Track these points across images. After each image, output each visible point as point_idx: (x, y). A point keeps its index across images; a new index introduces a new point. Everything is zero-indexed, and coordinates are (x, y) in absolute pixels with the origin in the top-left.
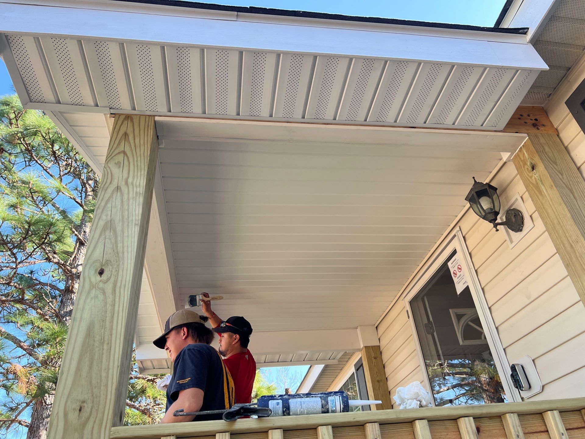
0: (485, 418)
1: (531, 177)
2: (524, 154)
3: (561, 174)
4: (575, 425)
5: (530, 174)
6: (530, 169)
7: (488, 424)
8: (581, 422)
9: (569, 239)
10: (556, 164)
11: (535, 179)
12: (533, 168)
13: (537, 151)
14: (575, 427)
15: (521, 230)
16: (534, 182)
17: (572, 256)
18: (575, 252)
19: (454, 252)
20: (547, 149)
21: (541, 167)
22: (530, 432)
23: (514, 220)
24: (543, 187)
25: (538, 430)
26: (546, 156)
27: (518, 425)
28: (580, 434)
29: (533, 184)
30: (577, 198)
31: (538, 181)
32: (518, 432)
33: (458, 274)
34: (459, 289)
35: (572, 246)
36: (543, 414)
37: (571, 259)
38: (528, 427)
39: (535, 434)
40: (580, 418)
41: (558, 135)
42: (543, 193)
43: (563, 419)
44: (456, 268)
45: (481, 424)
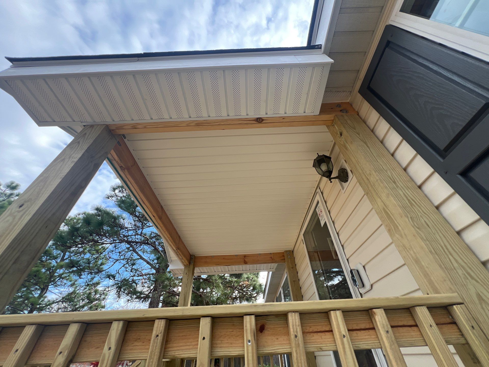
0: (272, 316)
1: (341, 141)
2: (336, 128)
3: (358, 134)
4: (363, 326)
5: (340, 139)
6: (340, 136)
7: (273, 322)
8: (369, 323)
9: (365, 174)
10: (355, 129)
11: (343, 141)
12: (341, 135)
13: (342, 123)
14: (363, 328)
15: (347, 181)
16: (343, 144)
17: (369, 186)
18: (370, 182)
19: (318, 202)
20: (349, 122)
21: (345, 132)
22: (314, 331)
23: (342, 175)
24: (347, 145)
25: (323, 330)
26: (348, 125)
27: (298, 324)
28: (368, 335)
29: (342, 145)
30: (370, 146)
31: (344, 142)
32: (297, 332)
33: (321, 215)
34: (322, 224)
35: (368, 179)
36: (328, 312)
37: (368, 188)
38: (313, 326)
39: (319, 334)
40: (367, 318)
41: (358, 115)
42: (348, 149)
43: (346, 318)
44: (320, 212)
45: (267, 322)
